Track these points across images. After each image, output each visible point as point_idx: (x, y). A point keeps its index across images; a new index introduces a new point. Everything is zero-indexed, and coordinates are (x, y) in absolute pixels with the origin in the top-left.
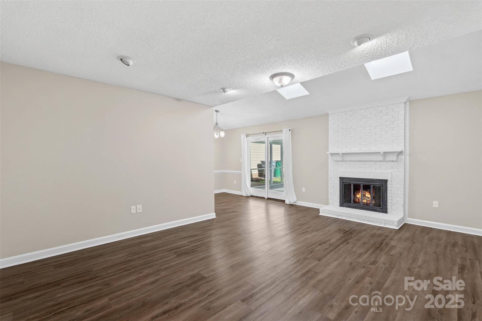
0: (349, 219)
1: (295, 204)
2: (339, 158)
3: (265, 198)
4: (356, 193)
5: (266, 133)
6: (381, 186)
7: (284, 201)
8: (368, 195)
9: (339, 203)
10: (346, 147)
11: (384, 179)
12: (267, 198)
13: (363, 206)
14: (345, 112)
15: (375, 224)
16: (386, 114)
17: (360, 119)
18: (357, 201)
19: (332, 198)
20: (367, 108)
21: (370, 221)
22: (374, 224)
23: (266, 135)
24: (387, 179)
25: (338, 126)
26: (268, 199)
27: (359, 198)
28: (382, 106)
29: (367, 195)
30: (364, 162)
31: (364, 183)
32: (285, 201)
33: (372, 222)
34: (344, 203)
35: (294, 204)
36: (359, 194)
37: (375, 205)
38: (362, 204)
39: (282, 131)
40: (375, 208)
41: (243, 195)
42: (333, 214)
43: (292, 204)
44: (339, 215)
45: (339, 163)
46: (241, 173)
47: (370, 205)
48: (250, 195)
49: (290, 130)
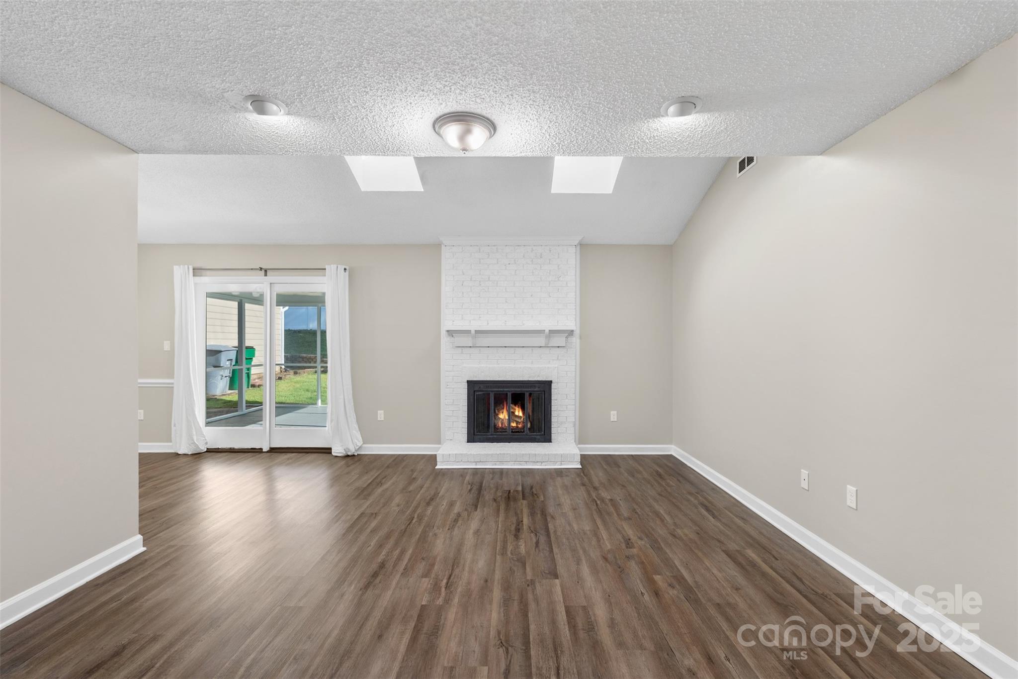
0: (499, 465)
1: (359, 453)
2: (467, 341)
3: (264, 450)
4: (498, 409)
5: (266, 271)
6: (542, 393)
7: (327, 451)
8: (519, 412)
9: (466, 436)
10: (480, 317)
11: (547, 380)
12: (268, 449)
13: (512, 434)
14: (477, 246)
15: (546, 465)
16: (548, 261)
17: (506, 265)
18: (500, 426)
19: (451, 426)
20: (518, 246)
21: (537, 462)
22: (543, 466)
23: (266, 275)
24: (551, 380)
25: (464, 274)
26: (273, 450)
27: (503, 420)
28: (542, 246)
29: (517, 413)
30: (513, 349)
31: (513, 390)
32: (330, 449)
33: (540, 463)
34: (476, 433)
35: (356, 454)
36: (503, 412)
37: (531, 429)
38: (510, 431)
39: (325, 269)
40: (533, 436)
41: (179, 453)
42: (468, 462)
43: (352, 454)
44: (480, 462)
45: (465, 350)
46: (173, 384)
47: (524, 432)
48: (205, 450)
49: (345, 269)
